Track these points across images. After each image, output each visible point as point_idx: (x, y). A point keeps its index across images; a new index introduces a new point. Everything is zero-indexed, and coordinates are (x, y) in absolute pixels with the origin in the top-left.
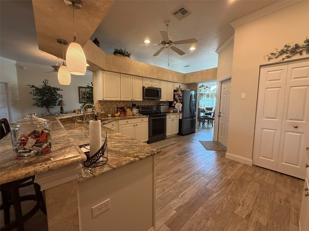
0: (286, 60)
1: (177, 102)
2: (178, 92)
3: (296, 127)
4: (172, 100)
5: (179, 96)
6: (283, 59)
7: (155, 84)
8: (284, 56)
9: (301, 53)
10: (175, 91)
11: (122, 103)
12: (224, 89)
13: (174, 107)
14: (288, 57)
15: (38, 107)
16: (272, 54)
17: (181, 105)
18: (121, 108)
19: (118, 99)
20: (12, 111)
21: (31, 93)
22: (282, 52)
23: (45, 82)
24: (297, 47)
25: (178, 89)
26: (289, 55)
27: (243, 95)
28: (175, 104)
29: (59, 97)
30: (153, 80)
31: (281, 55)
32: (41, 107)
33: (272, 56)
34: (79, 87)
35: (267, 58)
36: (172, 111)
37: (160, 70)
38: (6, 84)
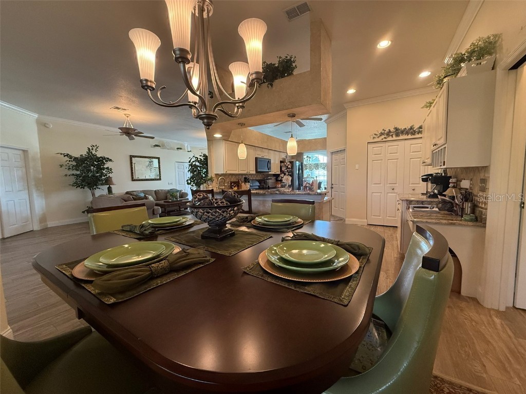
0: (384, 140)
1: (285, 174)
2: (285, 163)
3: (393, 189)
4: (279, 173)
5: (287, 168)
6: (382, 139)
7: (265, 155)
8: (383, 137)
9: (392, 136)
10: (281, 162)
11: (234, 177)
12: (335, 160)
13: (281, 181)
14: (385, 138)
15: (77, 187)
16: (375, 134)
17: (290, 178)
18: (235, 183)
19: (237, 172)
20: (35, 195)
21: (61, 166)
22: (382, 134)
23: (91, 148)
24: (390, 131)
25: (284, 159)
26: (385, 136)
27: (357, 167)
28: (282, 178)
29: (106, 171)
30: (263, 149)
31: (381, 136)
32: (81, 188)
33: (375, 136)
34: (130, 156)
35: (372, 137)
36: (280, 185)
37: (269, 138)
38: (25, 152)
